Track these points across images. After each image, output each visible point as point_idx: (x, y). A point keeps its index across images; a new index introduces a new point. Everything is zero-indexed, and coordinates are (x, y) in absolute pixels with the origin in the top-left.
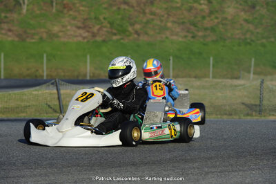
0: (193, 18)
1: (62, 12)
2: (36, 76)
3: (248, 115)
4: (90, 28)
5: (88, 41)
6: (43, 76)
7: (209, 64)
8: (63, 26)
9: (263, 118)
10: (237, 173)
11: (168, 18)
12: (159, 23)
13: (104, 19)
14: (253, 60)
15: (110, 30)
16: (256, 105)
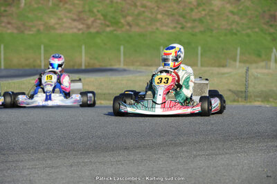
0: (181, 10)
1: (58, 5)
2: (34, 66)
3: (234, 101)
4: (85, 20)
5: (83, 33)
6: (40, 66)
7: (197, 54)
8: (60, 19)
9: (248, 104)
10: (223, 156)
11: (158, 10)
12: (150, 15)
13: (98, 11)
14: (239, 49)
15: (103, 22)
16: (242, 92)
